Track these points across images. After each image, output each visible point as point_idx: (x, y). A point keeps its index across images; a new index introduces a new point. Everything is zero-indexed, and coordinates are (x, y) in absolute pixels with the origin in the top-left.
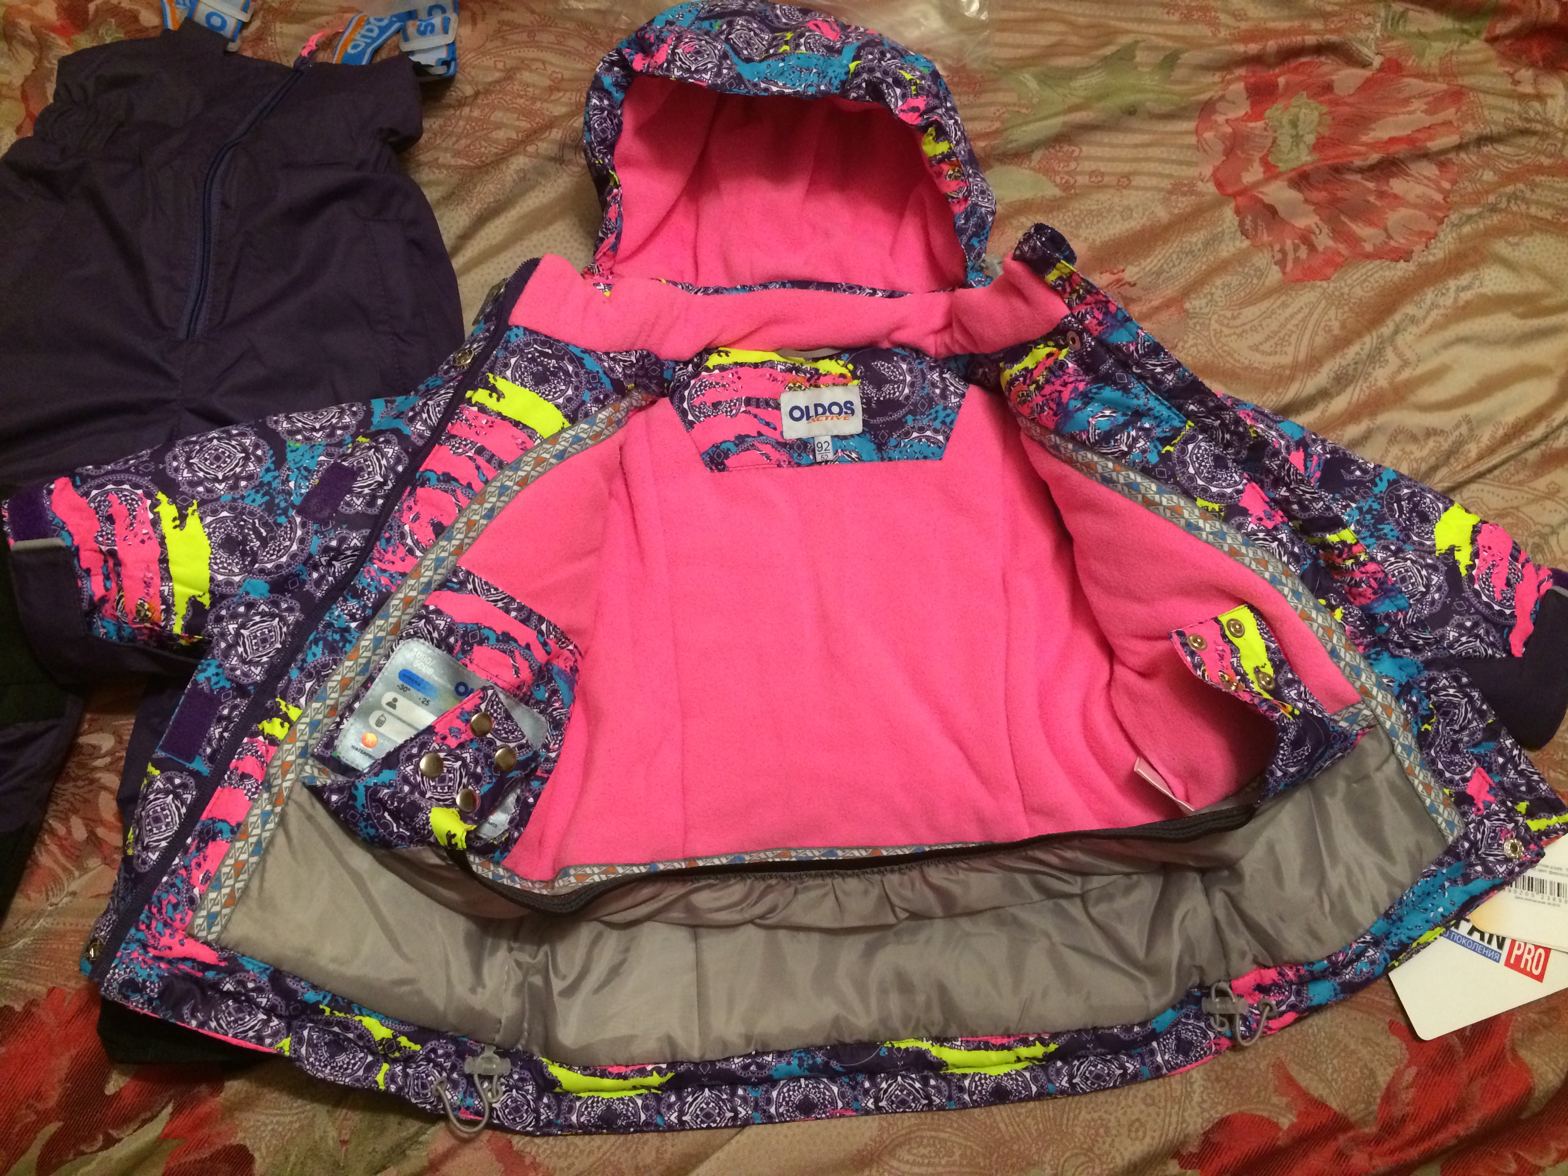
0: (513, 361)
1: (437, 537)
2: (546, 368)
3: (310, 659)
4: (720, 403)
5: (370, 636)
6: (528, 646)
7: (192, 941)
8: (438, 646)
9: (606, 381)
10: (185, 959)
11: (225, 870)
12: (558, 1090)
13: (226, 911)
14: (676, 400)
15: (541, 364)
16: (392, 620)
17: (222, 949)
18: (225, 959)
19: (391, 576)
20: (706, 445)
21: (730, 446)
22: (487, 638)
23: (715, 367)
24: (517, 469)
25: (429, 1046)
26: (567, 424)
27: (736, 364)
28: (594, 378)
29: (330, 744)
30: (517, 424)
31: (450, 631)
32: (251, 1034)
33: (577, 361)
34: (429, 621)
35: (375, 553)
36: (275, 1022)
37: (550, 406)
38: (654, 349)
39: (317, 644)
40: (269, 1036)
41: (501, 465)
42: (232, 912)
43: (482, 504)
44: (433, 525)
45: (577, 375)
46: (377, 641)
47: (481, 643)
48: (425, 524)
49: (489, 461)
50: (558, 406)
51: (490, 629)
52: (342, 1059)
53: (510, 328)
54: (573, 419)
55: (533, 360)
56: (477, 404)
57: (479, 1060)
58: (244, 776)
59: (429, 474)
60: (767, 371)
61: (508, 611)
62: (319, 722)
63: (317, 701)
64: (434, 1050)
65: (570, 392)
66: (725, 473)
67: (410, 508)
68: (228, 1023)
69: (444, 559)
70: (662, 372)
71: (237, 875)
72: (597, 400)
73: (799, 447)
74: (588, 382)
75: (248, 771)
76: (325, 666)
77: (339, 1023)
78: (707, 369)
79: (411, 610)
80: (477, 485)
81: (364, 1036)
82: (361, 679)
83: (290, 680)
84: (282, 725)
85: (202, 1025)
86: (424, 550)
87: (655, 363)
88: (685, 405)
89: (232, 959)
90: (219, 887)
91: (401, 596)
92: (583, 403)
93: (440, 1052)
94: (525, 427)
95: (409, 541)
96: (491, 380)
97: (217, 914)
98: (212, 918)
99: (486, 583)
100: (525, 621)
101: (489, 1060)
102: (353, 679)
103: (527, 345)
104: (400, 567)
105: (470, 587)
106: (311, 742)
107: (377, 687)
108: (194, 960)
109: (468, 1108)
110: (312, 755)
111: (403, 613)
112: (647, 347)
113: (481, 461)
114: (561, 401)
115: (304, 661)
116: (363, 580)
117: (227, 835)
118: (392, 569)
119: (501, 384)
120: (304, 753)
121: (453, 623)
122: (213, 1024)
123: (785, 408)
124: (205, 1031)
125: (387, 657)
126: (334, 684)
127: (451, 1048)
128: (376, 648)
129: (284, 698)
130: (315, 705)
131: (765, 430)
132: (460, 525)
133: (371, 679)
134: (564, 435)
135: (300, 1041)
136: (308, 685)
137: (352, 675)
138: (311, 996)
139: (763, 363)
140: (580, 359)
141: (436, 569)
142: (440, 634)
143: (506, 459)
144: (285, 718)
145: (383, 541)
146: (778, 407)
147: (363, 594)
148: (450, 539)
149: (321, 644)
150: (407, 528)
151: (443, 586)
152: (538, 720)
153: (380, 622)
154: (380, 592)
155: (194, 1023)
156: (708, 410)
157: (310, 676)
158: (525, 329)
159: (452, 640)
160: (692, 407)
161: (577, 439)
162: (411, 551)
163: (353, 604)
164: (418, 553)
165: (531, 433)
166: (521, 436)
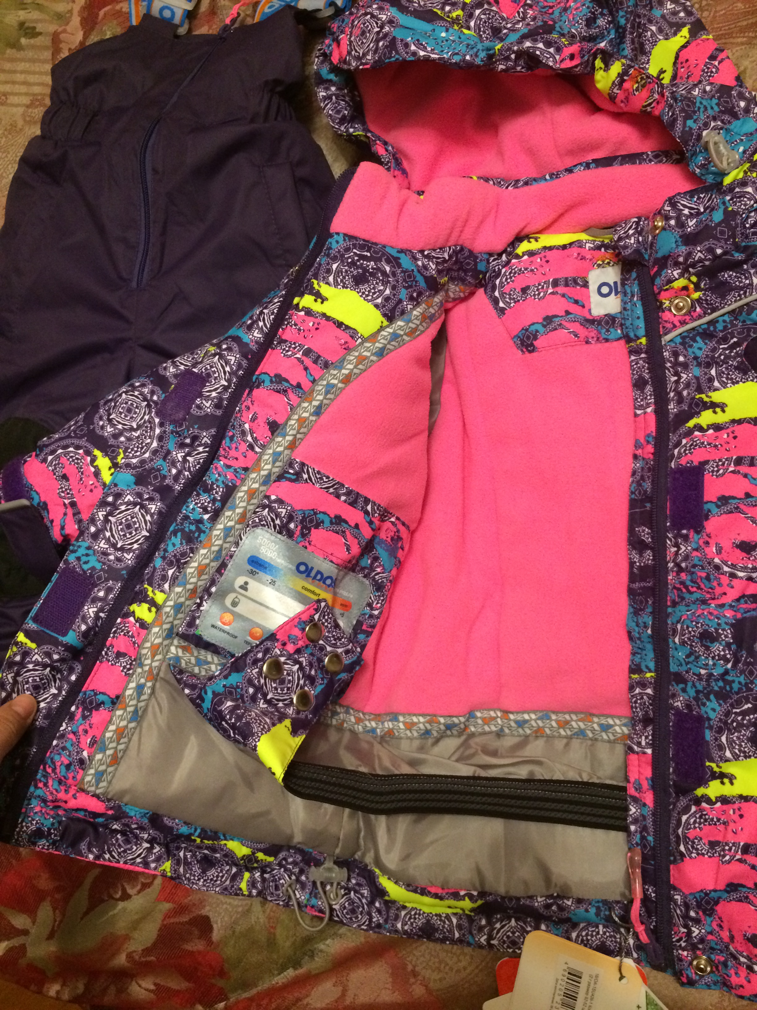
0: (335, 266)
1: (273, 434)
2: (365, 270)
3: (170, 549)
4: (528, 287)
5: (221, 526)
6: (357, 526)
7: (83, 794)
8: (280, 533)
9: (419, 278)
10: (77, 810)
11: (108, 735)
12: (386, 898)
13: (110, 769)
14: (489, 290)
15: (361, 266)
16: (238, 511)
17: (109, 800)
18: (111, 808)
19: (235, 470)
20: (516, 329)
21: (539, 327)
22: (323, 522)
23: (524, 254)
24: (341, 368)
25: (281, 856)
26: (386, 323)
27: (545, 248)
28: (409, 276)
29: (191, 624)
30: (340, 325)
31: (290, 518)
32: (138, 860)
33: (394, 261)
34: (271, 510)
35: (221, 452)
36: (157, 849)
37: (370, 306)
38: (467, 244)
39: (175, 535)
40: (153, 861)
41: (326, 365)
42: (116, 769)
43: (310, 403)
44: (269, 423)
45: (394, 274)
46: (228, 531)
47: (317, 527)
48: (262, 424)
49: (315, 362)
50: (376, 306)
51: (324, 513)
52: (212, 873)
53: (331, 236)
54: (390, 317)
55: (353, 264)
56: (304, 308)
57: (321, 869)
58: (119, 655)
59: (263, 377)
60: (574, 252)
61: (338, 496)
62: (181, 605)
63: (179, 586)
64: (285, 859)
65: (388, 292)
66: (535, 354)
67: (249, 408)
68: (119, 854)
69: (280, 453)
70: (476, 264)
71: (119, 740)
72: (411, 299)
73: (607, 323)
74: (405, 280)
75: (122, 650)
76: (184, 555)
77: (207, 848)
78: (517, 257)
79: (255, 501)
80: (306, 384)
81: (229, 856)
82: (215, 565)
83: (155, 569)
84: (150, 610)
85: (97, 857)
86: (263, 447)
87: (469, 257)
88: (497, 294)
89: (118, 808)
90: (103, 749)
91: (245, 488)
92: (400, 301)
93: (290, 860)
94: (347, 327)
95: (249, 438)
96: (316, 286)
97: (103, 772)
98: (99, 776)
99: (319, 472)
100: (353, 504)
101: (330, 870)
102: (208, 565)
103: (347, 250)
104: (242, 463)
105: (305, 476)
106: (176, 622)
107: (229, 573)
108: (86, 811)
109: (313, 907)
110: (177, 634)
111: (248, 504)
112: (460, 242)
113: (308, 362)
114: (379, 301)
115: (165, 550)
116: (212, 477)
117: (108, 705)
118: (236, 465)
119: (325, 290)
120: (170, 634)
121: (293, 510)
122: (107, 856)
123: (593, 287)
124: (101, 862)
125: (237, 544)
126: (192, 570)
127: (299, 858)
128: (226, 536)
129: (150, 584)
130: (178, 589)
131: (573, 308)
132: (293, 422)
133: (223, 566)
134: (383, 333)
135: (178, 863)
136: (170, 572)
137: (207, 561)
138: (184, 830)
139: (571, 244)
140: (397, 259)
141: (274, 463)
142: (282, 521)
143: (330, 359)
144: (153, 603)
145: (228, 439)
146: (586, 285)
147: (212, 489)
148: (284, 436)
149: (179, 534)
150: (247, 426)
151: (280, 477)
152: (362, 583)
153: (228, 513)
154: (227, 486)
155: (91, 857)
156: (517, 295)
157: (171, 564)
158: (345, 235)
159: (292, 526)
160: (502, 294)
161: (395, 336)
162: (251, 447)
163: (204, 498)
164: (257, 449)
165: (352, 332)
166: (344, 337)
